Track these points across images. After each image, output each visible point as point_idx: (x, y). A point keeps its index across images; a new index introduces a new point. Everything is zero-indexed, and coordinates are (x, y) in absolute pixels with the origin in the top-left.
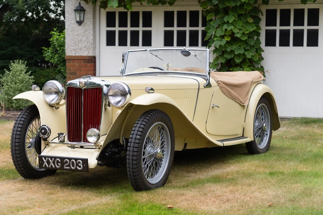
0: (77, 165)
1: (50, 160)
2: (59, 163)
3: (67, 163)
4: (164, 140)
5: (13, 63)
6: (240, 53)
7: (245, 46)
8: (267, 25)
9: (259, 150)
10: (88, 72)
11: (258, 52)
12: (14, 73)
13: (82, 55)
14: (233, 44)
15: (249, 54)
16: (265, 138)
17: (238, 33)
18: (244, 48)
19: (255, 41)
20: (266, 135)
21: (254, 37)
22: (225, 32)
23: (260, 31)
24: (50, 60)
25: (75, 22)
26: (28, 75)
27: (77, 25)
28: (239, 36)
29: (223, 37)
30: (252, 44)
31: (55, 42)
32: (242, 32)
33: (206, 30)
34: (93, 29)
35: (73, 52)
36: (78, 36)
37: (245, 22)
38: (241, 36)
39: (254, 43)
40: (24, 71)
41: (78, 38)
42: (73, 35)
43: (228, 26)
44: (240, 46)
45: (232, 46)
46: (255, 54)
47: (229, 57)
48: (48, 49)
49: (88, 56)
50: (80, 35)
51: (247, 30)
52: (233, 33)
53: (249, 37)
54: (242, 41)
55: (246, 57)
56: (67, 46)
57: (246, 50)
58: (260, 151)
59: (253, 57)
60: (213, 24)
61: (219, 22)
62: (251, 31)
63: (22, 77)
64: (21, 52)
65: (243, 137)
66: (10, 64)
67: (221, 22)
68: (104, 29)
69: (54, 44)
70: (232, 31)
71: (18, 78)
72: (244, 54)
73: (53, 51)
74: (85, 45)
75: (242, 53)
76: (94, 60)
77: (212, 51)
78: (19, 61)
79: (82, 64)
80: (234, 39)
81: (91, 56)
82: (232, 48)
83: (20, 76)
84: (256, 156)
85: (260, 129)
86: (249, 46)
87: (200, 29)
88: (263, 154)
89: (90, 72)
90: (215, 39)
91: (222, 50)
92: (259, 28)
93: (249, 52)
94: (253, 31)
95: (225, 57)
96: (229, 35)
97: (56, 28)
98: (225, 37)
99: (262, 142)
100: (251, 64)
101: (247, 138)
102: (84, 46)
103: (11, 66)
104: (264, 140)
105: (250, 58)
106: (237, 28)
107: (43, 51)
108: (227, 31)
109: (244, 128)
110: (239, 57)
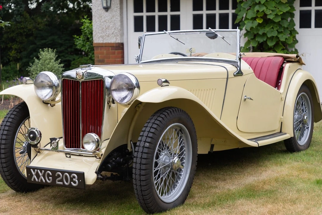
0: (72, 180)
1: (39, 172)
2: (51, 176)
3: (60, 177)
4: (183, 145)
5: (42, 51)
6: (273, 35)
7: (278, 28)
8: (301, 5)
9: (299, 146)
10: (116, 59)
11: (293, 34)
12: (44, 61)
13: (109, 42)
14: (265, 26)
15: (282, 36)
16: (306, 132)
17: (270, 14)
18: (277, 30)
19: (289, 22)
20: (307, 128)
21: (288, 19)
22: (257, 14)
23: (294, 12)
24: (82, 48)
25: (102, 8)
26: (57, 63)
27: (104, 11)
28: (271, 17)
29: (254, 19)
30: (286, 26)
31: (86, 30)
32: (275, 13)
33: (237, 13)
34: (121, 15)
35: (101, 39)
36: (105, 23)
37: (278, 2)
38: (274, 18)
39: (288, 25)
40: (53, 59)
41: (105, 24)
42: (100, 22)
43: (260, 7)
44: (273, 28)
45: (265, 28)
46: (289, 37)
47: (261, 40)
48: (80, 38)
49: (116, 43)
50: (107, 21)
51: (281, 11)
52: (265, 15)
53: (282, 19)
54: (274, 23)
55: (280, 40)
56: (95, 33)
57: (279, 33)
58: (301, 148)
59: (286, 40)
60: (244, 5)
61: (250, 3)
62: (285, 12)
63: (51, 65)
64: (60, 42)
65: (281, 132)
66: (40, 53)
67: (253, 3)
68: (131, 15)
69: (85, 31)
70: (264, 12)
71: (47, 67)
72: (277, 37)
73: (84, 39)
74: (113, 31)
75: (275, 36)
76: (121, 46)
77: (243, 34)
78: (48, 50)
79: (110, 51)
80: (267, 21)
81: (118, 43)
82: (264, 31)
83: (49, 64)
84: (296, 154)
85: (300, 122)
86: (283, 29)
87: (230, 11)
88: (304, 152)
89: (118, 59)
90: (246, 22)
91: (254, 33)
92: (293, 8)
93: (282, 35)
94: (286, 12)
95: (257, 41)
96: (261, 17)
97: (87, 15)
98: (257, 19)
99: (303, 137)
100: (284, 48)
101: (286, 134)
102: (111, 33)
103: (40, 54)
104: (305, 135)
105: (284, 41)
106: (269, 9)
107: (74, 39)
108: (259, 13)
109: (282, 122)
110: (272, 40)
